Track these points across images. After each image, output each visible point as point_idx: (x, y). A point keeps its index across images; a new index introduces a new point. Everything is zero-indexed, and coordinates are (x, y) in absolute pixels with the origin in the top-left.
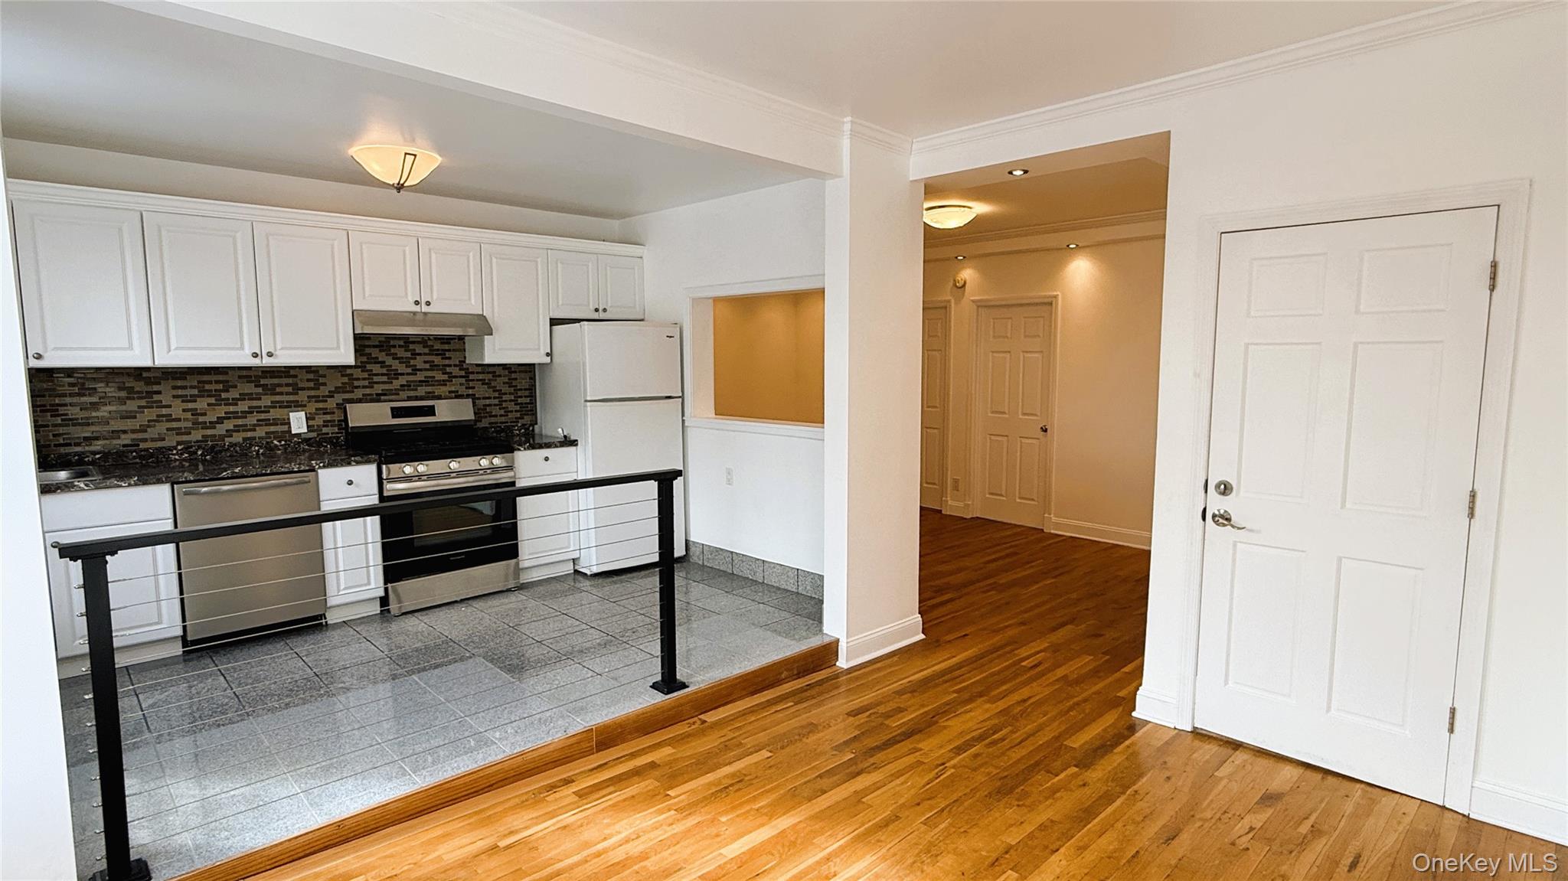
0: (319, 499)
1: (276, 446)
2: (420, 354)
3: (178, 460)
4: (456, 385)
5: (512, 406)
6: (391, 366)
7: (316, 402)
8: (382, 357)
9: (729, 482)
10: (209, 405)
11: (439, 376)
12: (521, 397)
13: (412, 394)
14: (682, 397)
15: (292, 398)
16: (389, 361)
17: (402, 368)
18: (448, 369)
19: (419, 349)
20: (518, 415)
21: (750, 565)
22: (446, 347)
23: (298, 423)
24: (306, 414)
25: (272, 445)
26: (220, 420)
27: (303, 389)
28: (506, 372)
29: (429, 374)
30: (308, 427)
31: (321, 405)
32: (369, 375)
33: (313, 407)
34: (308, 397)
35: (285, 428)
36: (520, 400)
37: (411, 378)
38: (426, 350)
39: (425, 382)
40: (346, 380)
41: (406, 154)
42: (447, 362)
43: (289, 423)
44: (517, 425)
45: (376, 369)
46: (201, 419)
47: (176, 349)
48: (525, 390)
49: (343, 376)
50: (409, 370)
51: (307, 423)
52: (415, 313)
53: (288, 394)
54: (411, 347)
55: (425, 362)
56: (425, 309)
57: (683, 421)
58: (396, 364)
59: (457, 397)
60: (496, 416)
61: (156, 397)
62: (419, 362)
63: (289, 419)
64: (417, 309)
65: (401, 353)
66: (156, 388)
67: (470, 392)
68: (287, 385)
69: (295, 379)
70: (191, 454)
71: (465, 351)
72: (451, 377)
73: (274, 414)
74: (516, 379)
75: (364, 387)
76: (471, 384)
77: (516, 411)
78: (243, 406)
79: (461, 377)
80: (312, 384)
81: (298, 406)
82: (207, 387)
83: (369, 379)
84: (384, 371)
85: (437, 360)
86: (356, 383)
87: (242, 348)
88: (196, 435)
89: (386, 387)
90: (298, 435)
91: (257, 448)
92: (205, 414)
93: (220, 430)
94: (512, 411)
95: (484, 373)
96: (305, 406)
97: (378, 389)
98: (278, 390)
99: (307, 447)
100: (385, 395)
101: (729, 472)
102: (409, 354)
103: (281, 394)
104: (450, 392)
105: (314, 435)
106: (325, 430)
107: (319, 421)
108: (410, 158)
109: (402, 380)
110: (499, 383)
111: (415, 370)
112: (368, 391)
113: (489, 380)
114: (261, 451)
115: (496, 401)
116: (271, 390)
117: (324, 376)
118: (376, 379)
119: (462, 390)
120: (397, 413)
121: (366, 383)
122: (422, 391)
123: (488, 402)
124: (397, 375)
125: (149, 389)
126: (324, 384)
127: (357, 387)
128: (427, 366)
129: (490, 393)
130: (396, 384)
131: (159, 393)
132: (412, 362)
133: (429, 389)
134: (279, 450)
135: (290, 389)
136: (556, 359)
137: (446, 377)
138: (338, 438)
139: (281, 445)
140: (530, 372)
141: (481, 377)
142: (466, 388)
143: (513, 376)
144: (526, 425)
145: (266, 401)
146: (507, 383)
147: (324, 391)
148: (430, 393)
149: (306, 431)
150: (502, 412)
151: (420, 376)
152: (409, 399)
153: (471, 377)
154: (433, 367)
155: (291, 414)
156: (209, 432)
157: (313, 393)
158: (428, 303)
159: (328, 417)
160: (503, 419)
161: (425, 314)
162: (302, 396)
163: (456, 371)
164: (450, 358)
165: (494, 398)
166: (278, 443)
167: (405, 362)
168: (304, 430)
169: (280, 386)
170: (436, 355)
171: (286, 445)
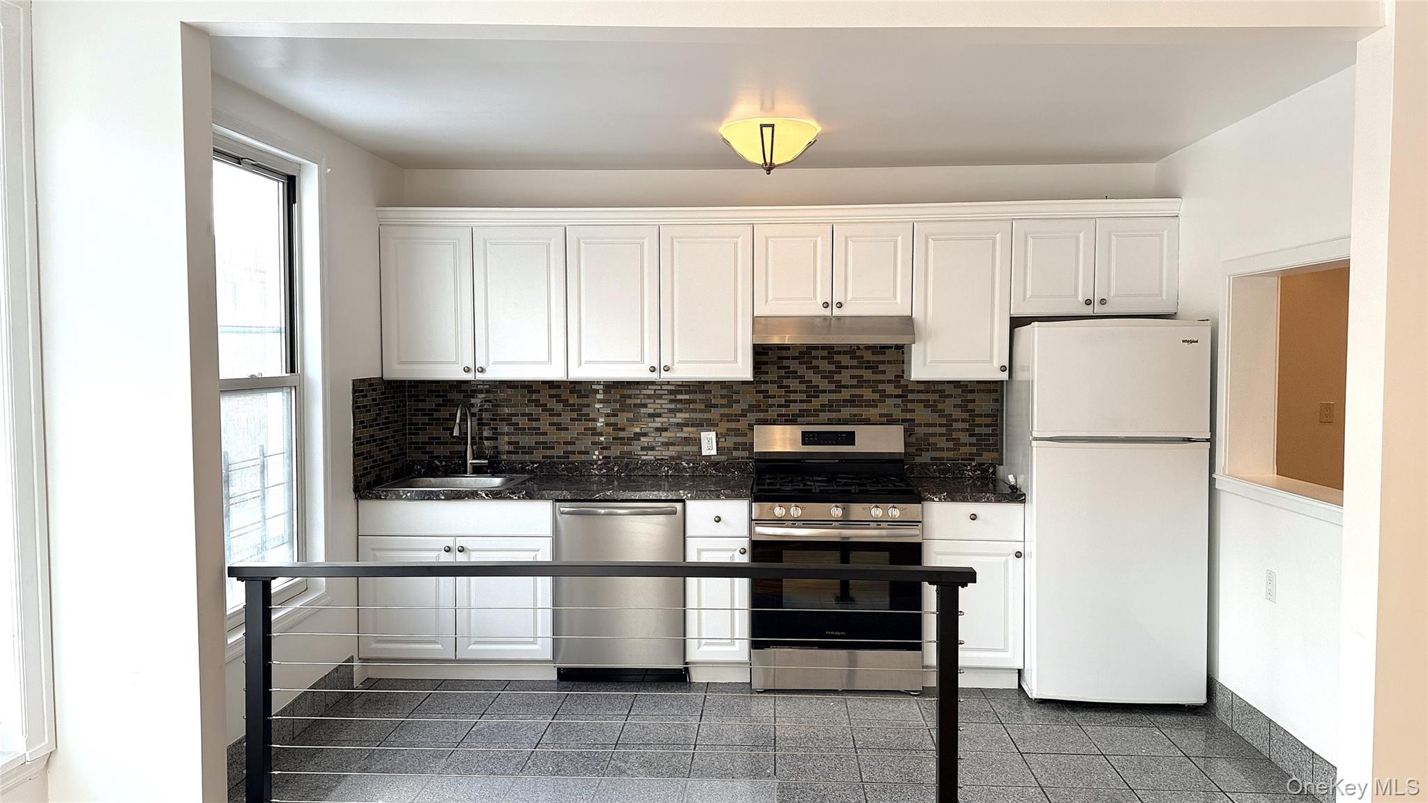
0: (685, 534)
1: (685, 467)
2: (846, 367)
4: (889, 407)
5: (964, 438)
6: (811, 382)
7: (728, 421)
8: (802, 370)
9: (1271, 596)
10: (628, 419)
11: (868, 394)
12: (980, 425)
13: (834, 415)
14: (1212, 441)
15: (706, 416)
16: (809, 375)
17: (824, 385)
18: (881, 387)
19: (845, 360)
20: (974, 450)
21: (1295, 755)
22: (881, 358)
23: (709, 444)
24: (717, 433)
25: (681, 466)
27: (716, 406)
28: (959, 391)
29: (857, 392)
30: (718, 448)
31: (733, 425)
32: (786, 392)
33: (724, 426)
34: (722, 415)
35: (695, 449)
36: (977, 430)
37: (834, 396)
38: (854, 363)
39: (851, 402)
40: (760, 397)
41: (762, 126)
42: (880, 377)
43: (700, 444)
44: (970, 465)
45: (794, 384)
46: (621, 434)
47: (589, 362)
48: (986, 416)
49: (758, 392)
50: (833, 387)
51: (717, 444)
52: (825, 318)
53: (701, 411)
54: (836, 358)
55: (852, 377)
56: (836, 312)
57: (1212, 481)
58: (816, 380)
60: (942, 449)
61: (585, 411)
62: (845, 377)
63: (700, 439)
64: (827, 312)
65: (824, 366)
66: (585, 401)
67: (908, 416)
68: (701, 401)
69: (708, 395)
71: (903, 363)
72: (884, 396)
73: (688, 432)
74: (974, 401)
75: (780, 406)
76: (910, 406)
77: (971, 445)
78: (658, 423)
79: (897, 396)
80: (724, 401)
81: (709, 425)
82: (628, 401)
83: (785, 396)
84: (803, 387)
85: (867, 375)
87: (642, 361)
88: (615, 451)
89: (805, 406)
90: (707, 457)
91: (666, 469)
92: (623, 429)
93: (636, 446)
94: (965, 445)
95: (928, 392)
96: (717, 425)
97: (795, 408)
98: (692, 406)
99: (714, 472)
100: (803, 416)
101: (1271, 577)
102: (833, 367)
103: (695, 410)
104: (881, 415)
105: (724, 458)
106: (735, 454)
107: (730, 442)
108: (767, 131)
109: (824, 398)
110: (948, 406)
111: (840, 387)
112: (783, 411)
113: (935, 401)
114: (670, 472)
115: (943, 430)
116: (685, 406)
117: (738, 392)
118: (793, 396)
119: (897, 414)
120: (807, 438)
121: (782, 401)
122: (846, 412)
123: (931, 430)
124: (818, 392)
125: (581, 401)
126: (737, 401)
127: (771, 406)
128: (855, 382)
129: (935, 418)
130: (816, 403)
131: (588, 406)
132: (837, 377)
133: (855, 411)
134: (688, 472)
135: (703, 406)
136: (1020, 375)
137: (876, 396)
138: (747, 464)
139: (690, 467)
140: (997, 391)
141: (922, 396)
142: (903, 411)
143: (970, 396)
144: (984, 464)
145: (680, 417)
146: (960, 406)
147: (737, 409)
148: (855, 415)
149: (716, 454)
150: (951, 445)
151: (845, 394)
152: (830, 422)
153: (910, 397)
154: (861, 382)
155: (702, 433)
156: (626, 448)
157: (723, 411)
158: (840, 305)
159: (740, 439)
160: (950, 454)
161: (839, 318)
162: (714, 414)
163: (890, 389)
164: (884, 372)
165: (941, 425)
166: (686, 465)
167: (828, 376)
168: (714, 452)
169: (694, 401)
170: (867, 368)
171: (694, 467)
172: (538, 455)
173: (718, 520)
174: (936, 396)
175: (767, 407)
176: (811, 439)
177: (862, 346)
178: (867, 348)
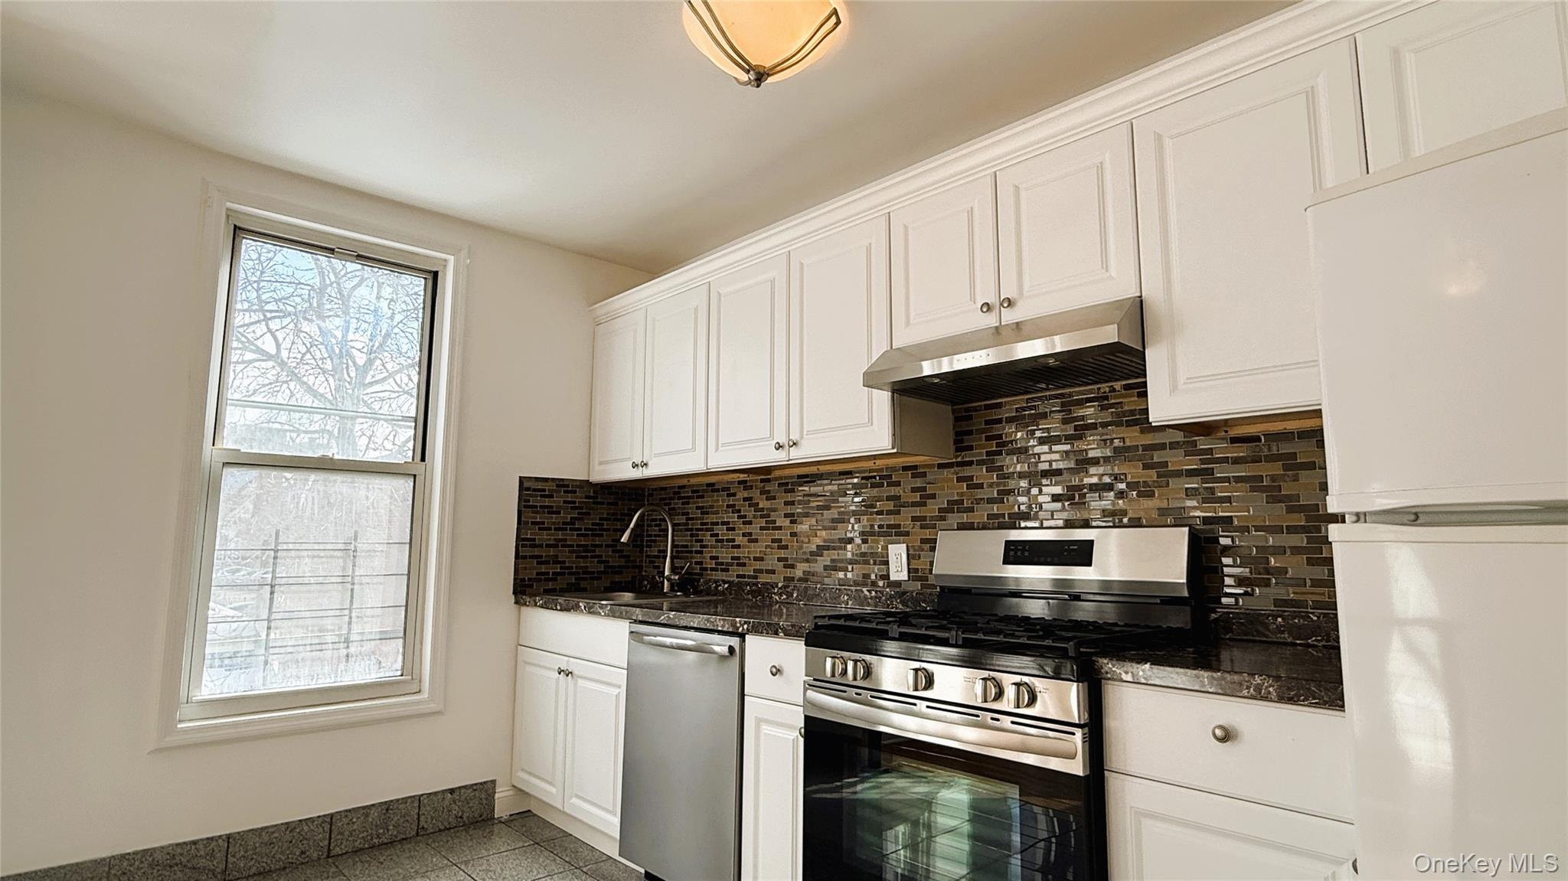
1: (865, 596)
4: (1174, 495)
6: (1038, 455)
7: (921, 527)
8: (1021, 438)
10: (811, 528)
11: (1134, 473)
13: (1076, 514)
15: (892, 520)
16: (1033, 445)
18: (1157, 457)
23: (898, 562)
24: (907, 546)
25: (862, 596)
26: (820, 551)
27: (907, 505)
29: (1114, 469)
30: (909, 571)
31: (928, 533)
33: (916, 536)
34: (914, 519)
35: (881, 570)
37: (1075, 480)
39: (1107, 489)
40: (963, 487)
43: (888, 563)
45: (1009, 463)
46: (805, 548)
49: (959, 480)
50: (1072, 464)
51: (908, 564)
53: (891, 513)
55: (1102, 443)
58: (1046, 451)
62: (1091, 444)
63: (888, 555)
68: (889, 498)
69: (898, 489)
72: (1165, 474)
73: (873, 545)
75: (991, 501)
76: (1219, 491)
78: (842, 532)
79: (1192, 473)
80: (916, 497)
81: (899, 533)
82: (812, 501)
83: (998, 485)
84: (1025, 466)
86: (980, 494)
87: (771, 438)
88: (799, 571)
90: (895, 583)
91: (846, 598)
92: (807, 541)
96: (907, 534)
97: (1012, 505)
98: (877, 506)
102: (1070, 429)
103: (880, 513)
104: (1161, 512)
105: (915, 586)
106: (931, 579)
107: (926, 561)
109: (1058, 486)
111: (1084, 463)
112: (996, 509)
113: (1273, 478)
114: (850, 602)
115: (1300, 540)
117: (933, 482)
118: (1010, 484)
120: (1011, 553)
121: (995, 493)
124: (1048, 474)
126: (933, 496)
127: (979, 501)
129: (1277, 513)
132: (1078, 446)
135: (890, 505)
137: (1151, 474)
139: (871, 598)
142: (1205, 502)
145: (866, 524)
147: (933, 508)
149: (906, 578)
151: (1093, 476)
153: (1220, 472)
154: (1121, 453)
155: (890, 546)
156: (808, 567)
157: (916, 512)
162: (905, 519)
163: (1176, 461)
165: (1292, 530)
166: (868, 594)
168: (903, 576)
169: (880, 499)
170: (1129, 424)
171: (876, 597)
172: (732, 576)
174: (1277, 468)
175: (972, 503)
176: (1019, 553)
177: (1118, 385)
178: (1127, 387)
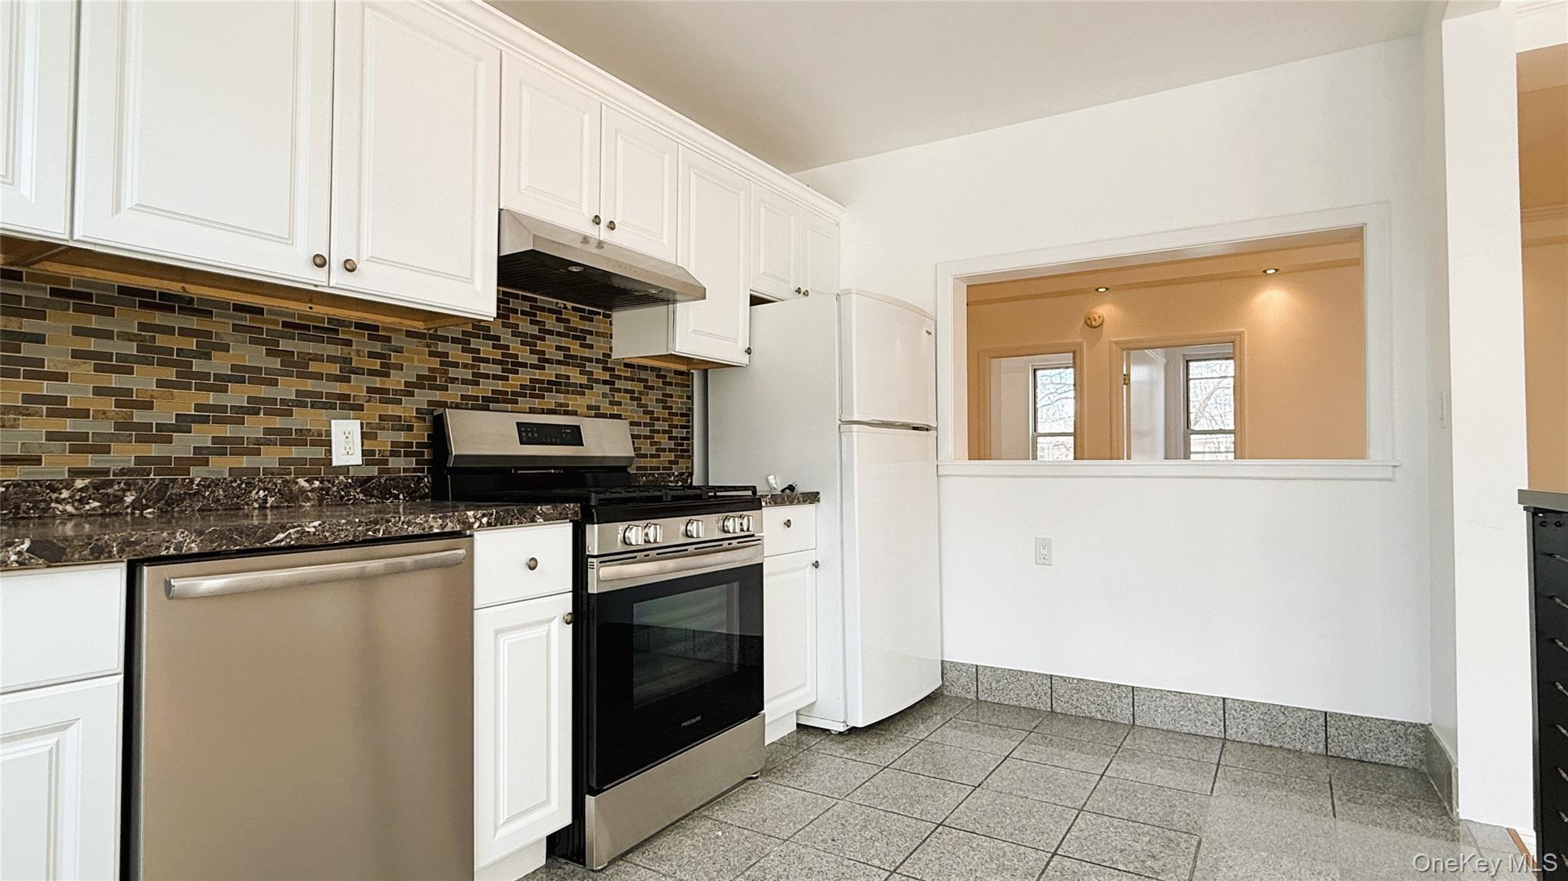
0: (473, 606)
1: (302, 491)
3: (71, 516)
4: (596, 396)
5: (665, 442)
7: (381, 401)
10: (160, 383)
11: (576, 377)
12: (677, 427)
13: (537, 403)
14: (936, 430)
15: (339, 388)
17: (525, 355)
18: (589, 367)
19: (551, 322)
20: (673, 457)
22: (585, 326)
23: (346, 442)
24: (362, 424)
25: (295, 488)
26: (184, 423)
27: (359, 371)
29: (563, 370)
30: (364, 453)
31: (389, 410)
32: (474, 359)
33: (375, 410)
34: (370, 390)
35: (319, 453)
36: (674, 433)
37: (537, 374)
38: (561, 327)
39: (557, 385)
40: (435, 363)
42: (587, 353)
43: (329, 443)
44: (671, 474)
46: (139, 416)
47: (140, 208)
49: (432, 354)
50: (535, 360)
51: (362, 444)
52: (585, 240)
53: (331, 379)
54: (540, 316)
55: (558, 348)
56: (605, 234)
58: (515, 346)
59: (597, 416)
61: (27, 350)
62: (549, 346)
63: (329, 434)
64: (591, 231)
65: (525, 326)
66: (29, 326)
68: (332, 359)
69: (346, 349)
70: (107, 501)
71: (611, 338)
72: (592, 380)
73: (302, 419)
75: (465, 382)
76: (617, 397)
77: (670, 450)
78: (237, 395)
79: (605, 382)
80: (377, 364)
81: (348, 405)
82: (161, 340)
83: (473, 367)
84: (498, 355)
85: (575, 348)
86: (452, 373)
87: (289, 240)
88: (124, 455)
89: (500, 385)
90: (345, 469)
91: (262, 493)
92: (148, 406)
93: (182, 446)
94: (665, 450)
95: (633, 380)
96: (360, 408)
97: (486, 388)
98: (313, 367)
99: (361, 496)
100: (497, 401)
101: (1044, 544)
102: (535, 330)
103: (318, 376)
104: (589, 407)
105: (374, 471)
106: (394, 463)
107: (383, 442)
109: (524, 376)
110: (651, 400)
111: (543, 361)
112: (471, 391)
114: (270, 500)
116: (297, 366)
117: (399, 350)
118: (483, 368)
119: (606, 406)
120: (528, 433)
121: (468, 374)
122: (551, 399)
124: (517, 365)
125: (14, 325)
126: (399, 367)
127: (453, 380)
128: (560, 356)
130: (515, 382)
131: (39, 339)
132: (540, 345)
133: (561, 398)
134: (309, 499)
135: (335, 369)
137: (584, 380)
138: (420, 479)
139: (312, 490)
141: (629, 385)
142: (611, 402)
143: (668, 390)
144: (683, 474)
145: (287, 388)
146: (660, 401)
147: (396, 381)
148: (561, 404)
149: (360, 462)
150: (653, 450)
151: (550, 373)
152: (532, 411)
153: (618, 383)
154: (569, 359)
155: (334, 422)
156: (154, 450)
157: (378, 382)
158: (612, 224)
159: (400, 436)
160: (654, 462)
161: (600, 244)
162: (357, 387)
164: (590, 347)
166: (306, 485)
167: (528, 341)
168: (357, 459)
169: (318, 358)
170: (574, 337)
171: (322, 489)
173: (532, 564)
175: (446, 381)
176: (530, 435)
177: (569, 305)
178: (574, 309)
